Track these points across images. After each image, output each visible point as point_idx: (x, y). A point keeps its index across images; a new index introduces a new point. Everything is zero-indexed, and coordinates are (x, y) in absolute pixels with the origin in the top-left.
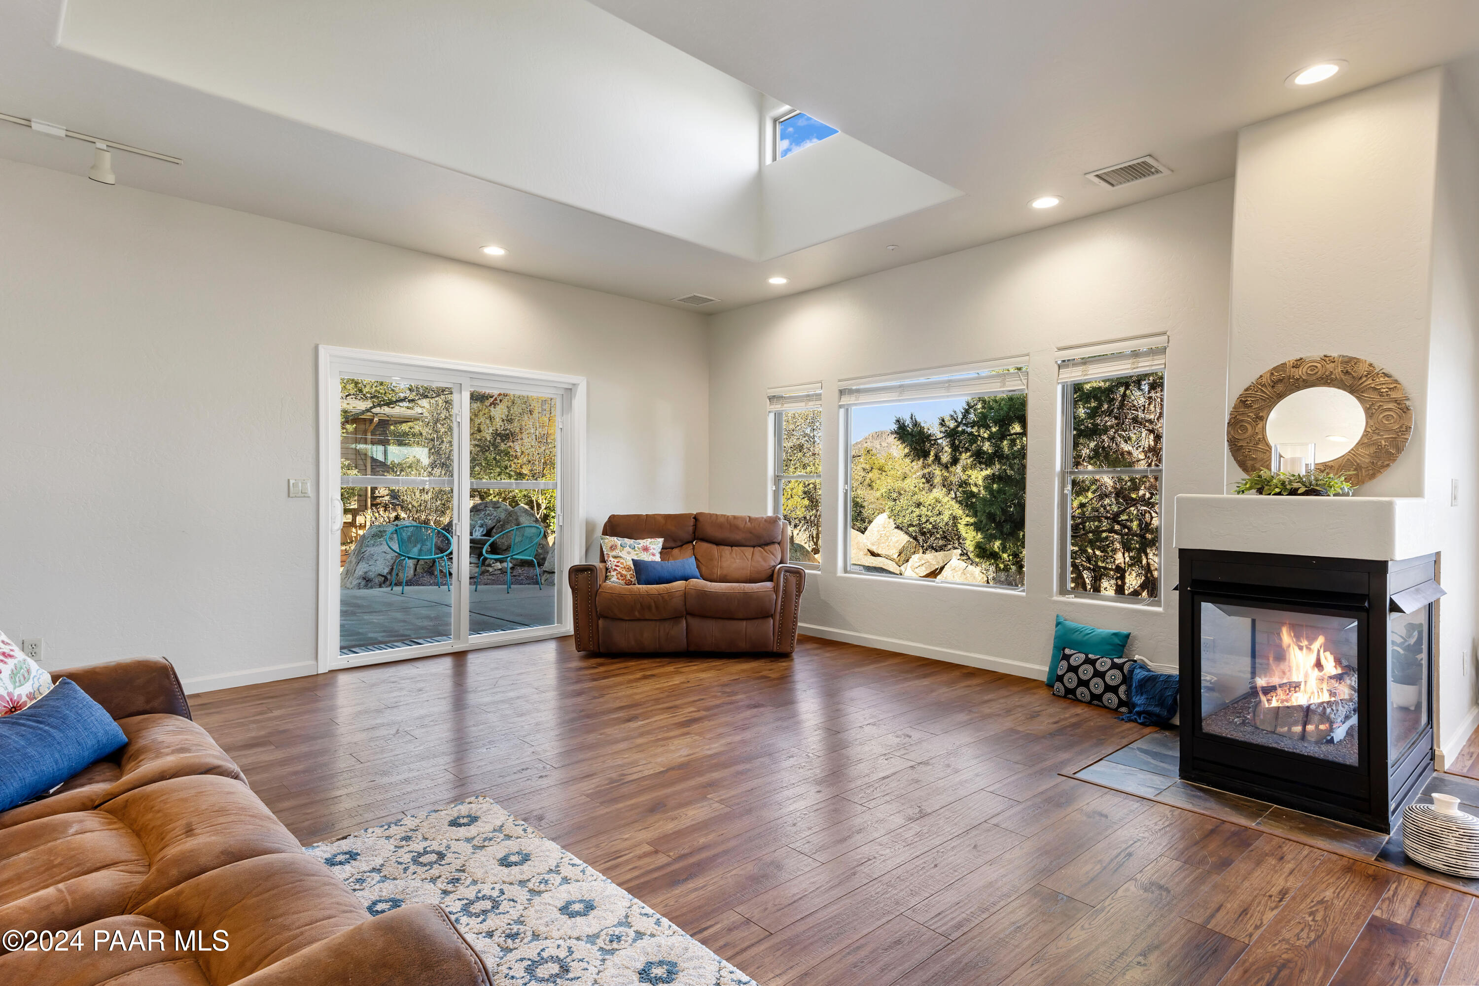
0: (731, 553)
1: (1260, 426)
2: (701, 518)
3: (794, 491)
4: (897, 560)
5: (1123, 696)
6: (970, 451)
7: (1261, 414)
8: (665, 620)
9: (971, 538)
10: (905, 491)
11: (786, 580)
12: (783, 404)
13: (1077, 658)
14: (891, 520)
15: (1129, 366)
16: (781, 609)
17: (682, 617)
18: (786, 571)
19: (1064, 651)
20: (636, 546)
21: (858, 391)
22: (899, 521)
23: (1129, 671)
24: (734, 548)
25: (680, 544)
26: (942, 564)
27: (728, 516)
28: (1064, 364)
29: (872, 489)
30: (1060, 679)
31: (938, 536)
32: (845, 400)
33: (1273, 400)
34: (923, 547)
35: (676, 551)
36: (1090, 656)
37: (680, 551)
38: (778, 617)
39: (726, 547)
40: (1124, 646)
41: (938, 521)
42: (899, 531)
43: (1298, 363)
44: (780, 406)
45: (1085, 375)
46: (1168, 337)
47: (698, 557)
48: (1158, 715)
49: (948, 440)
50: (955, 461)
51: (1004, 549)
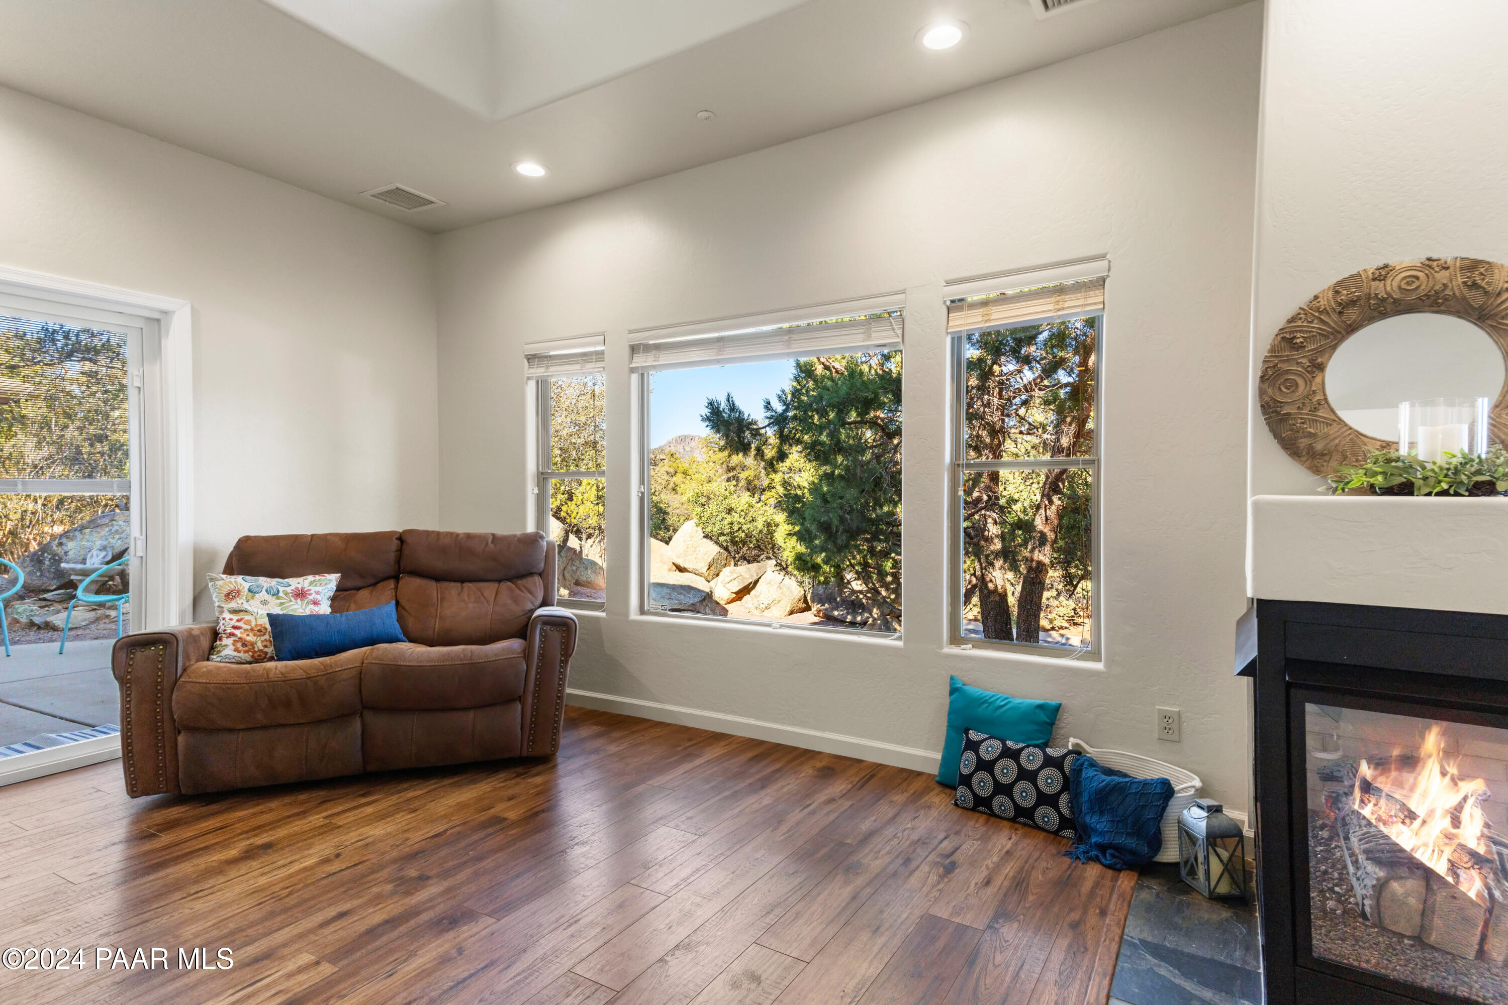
0: (459, 594)
1: (1318, 380)
2: (409, 540)
3: (586, 496)
4: (706, 574)
5: (1065, 811)
6: (801, 443)
7: (1319, 360)
8: (320, 722)
9: (791, 548)
10: (715, 495)
11: (544, 637)
12: (547, 367)
13: (990, 749)
14: (699, 529)
15: (1050, 307)
16: (536, 685)
17: (352, 714)
18: (545, 623)
19: (967, 735)
20: (281, 589)
21: (657, 347)
22: (709, 529)
23: (1073, 770)
24: (465, 584)
25: (373, 581)
26: (755, 578)
27: (458, 535)
28: (956, 305)
29: (677, 493)
30: (966, 780)
31: (751, 545)
32: (640, 361)
33: (1339, 336)
34: (734, 558)
35: (364, 594)
36: (1010, 744)
37: (371, 593)
38: (529, 700)
39: (453, 584)
40: (1052, 724)
41: (752, 528)
42: (708, 541)
43: (1383, 273)
44: (543, 370)
45: (986, 321)
46: (1109, 262)
47: (403, 602)
48: (1133, 852)
49: (776, 428)
50: (782, 456)
51: (826, 562)
